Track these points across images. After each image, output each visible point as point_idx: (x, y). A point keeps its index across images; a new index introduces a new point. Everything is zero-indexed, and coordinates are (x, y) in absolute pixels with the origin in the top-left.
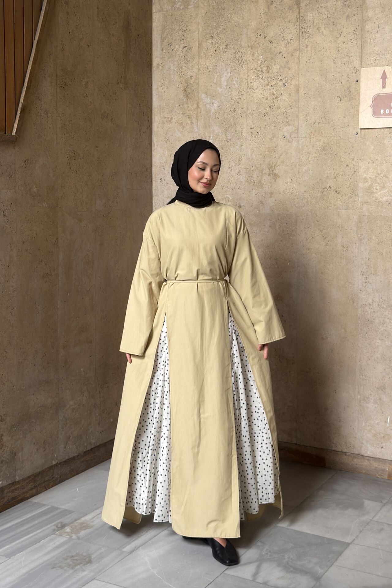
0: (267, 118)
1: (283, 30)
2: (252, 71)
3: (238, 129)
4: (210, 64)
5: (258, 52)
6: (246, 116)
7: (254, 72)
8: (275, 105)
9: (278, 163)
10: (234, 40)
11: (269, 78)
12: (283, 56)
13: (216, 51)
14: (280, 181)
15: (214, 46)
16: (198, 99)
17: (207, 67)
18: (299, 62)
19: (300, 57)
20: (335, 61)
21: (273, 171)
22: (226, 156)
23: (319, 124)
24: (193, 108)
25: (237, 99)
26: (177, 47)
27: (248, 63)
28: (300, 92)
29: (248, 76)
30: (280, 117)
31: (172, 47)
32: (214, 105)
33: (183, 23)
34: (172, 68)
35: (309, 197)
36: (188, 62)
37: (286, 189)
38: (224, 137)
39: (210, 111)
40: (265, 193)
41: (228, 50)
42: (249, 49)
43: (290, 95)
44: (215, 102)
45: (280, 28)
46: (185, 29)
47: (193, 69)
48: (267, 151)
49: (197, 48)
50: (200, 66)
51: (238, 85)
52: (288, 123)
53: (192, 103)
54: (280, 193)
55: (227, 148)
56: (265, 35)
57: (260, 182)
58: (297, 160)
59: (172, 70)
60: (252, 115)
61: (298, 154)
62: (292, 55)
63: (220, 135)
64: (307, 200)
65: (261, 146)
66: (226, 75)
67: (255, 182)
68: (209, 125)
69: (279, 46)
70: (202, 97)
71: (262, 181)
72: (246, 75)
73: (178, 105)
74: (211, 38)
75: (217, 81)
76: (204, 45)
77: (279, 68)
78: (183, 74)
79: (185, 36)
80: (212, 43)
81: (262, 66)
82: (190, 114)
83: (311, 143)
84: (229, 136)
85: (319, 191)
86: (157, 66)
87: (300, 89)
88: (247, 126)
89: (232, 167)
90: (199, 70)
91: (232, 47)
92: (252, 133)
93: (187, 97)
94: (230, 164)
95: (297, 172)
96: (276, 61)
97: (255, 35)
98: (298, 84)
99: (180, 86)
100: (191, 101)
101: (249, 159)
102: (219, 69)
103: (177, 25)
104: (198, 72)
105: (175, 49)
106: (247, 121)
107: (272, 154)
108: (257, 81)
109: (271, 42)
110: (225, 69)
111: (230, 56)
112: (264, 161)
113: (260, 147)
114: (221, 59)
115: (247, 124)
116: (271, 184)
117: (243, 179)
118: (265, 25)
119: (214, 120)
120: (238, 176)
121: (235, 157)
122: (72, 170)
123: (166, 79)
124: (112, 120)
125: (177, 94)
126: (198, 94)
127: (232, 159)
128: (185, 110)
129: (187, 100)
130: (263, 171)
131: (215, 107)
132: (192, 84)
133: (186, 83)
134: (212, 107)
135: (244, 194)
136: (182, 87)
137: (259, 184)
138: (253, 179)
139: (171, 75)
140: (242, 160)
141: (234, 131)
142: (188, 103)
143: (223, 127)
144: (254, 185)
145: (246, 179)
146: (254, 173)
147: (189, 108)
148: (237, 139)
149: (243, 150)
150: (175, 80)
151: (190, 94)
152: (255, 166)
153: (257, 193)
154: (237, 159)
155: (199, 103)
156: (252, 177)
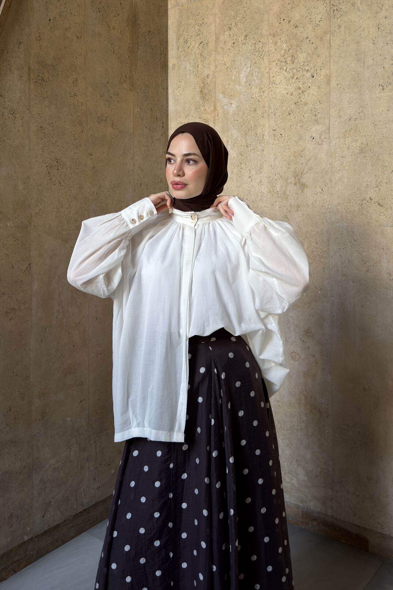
0: (292, 117)
1: (310, 11)
2: (275, 63)
3: (259, 131)
4: (228, 60)
5: (282, 40)
6: (268, 116)
7: (277, 64)
8: (301, 101)
9: (306, 169)
10: (254, 29)
11: (294, 69)
12: (311, 42)
13: (234, 43)
14: (308, 192)
15: (232, 38)
16: (216, 100)
17: (225, 63)
18: (331, 46)
19: (331, 41)
20: (374, 42)
21: (299, 180)
22: (246, 164)
23: (355, 121)
24: (209, 111)
25: (258, 98)
26: (193, 43)
27: (270, 54)
28: (331, 83)
29: (270, 69)
30: (308, 115)
31: (188, 45)
32: (233, 105)
33: (199, 16)
34: (188, 68)
35: (344, 211)
36: (204, 59)
37: (316, 201)
38: (243, 141)
39: (228, 113)
40: (291, 205)
41: (248, 41)
42: (271, 38)
43: (319, 87)
44: (233, 102)
45: (307, 9)
46: (201, 22)
47: (211, 66)
48: (292, 156)
49: (214, 43)
50: (217, 63)
51: (259, 81)
52: (317, 122)
53: (209, 105)
54: (308, 206)
55: (247, 154)
56: (289, 18)
57: (284, 193)
58: (329, 166)
59: (188, 70)
60: (275, 114)
61: (330, 159)
62: (321, 39)
63: (239, 139)
64: (342, 215)
65: (286, 150)
66: (245, 70)
67: (279, 193)
68: (227, 129)
69: (306, 30)
70: (219, 97)
71: (287, 192)
72: (268, 69)
73: (194, 108)
74: (229, 29)
75: (235, 78)
76: (221, 39)
77: (306, 57)
78: (199, 73)
79: (201, 31)
80: (230, 35)
81: (286, 56)
82: (207, 117)
83: (346, 145)
84: (248, 140)
85: (356, 203)
86: (173, 67)
87: (331, 79)
88: (269, 127)
89: (252, 176)
90: (216, 67)
91: (252, 37)
92: (274, 135)
93: (204, 98)
94: (250, 173)
95: (329, 181)
96: (303, 48)
97: (278, 21)
98: (329, 73)
99: (196, 87)
100: (208, 103)
101: (272, 166)
102: (237, 64)
103: (192, 19)
104: (215, 69)
105: (191, 47)
106: (269, 122)
107: (298, 160)
108: (280, 74)
109: (296, 26)
110: (244, 64)
111: (250, 48)
112: (289, 168)
113: (284, 151)
114: (240, 52)
115: (269, 125)
116: (298, 195)
117: (264, 189)
118: (290, 6)
119: (232, 123)
120: (260, 186)
121: (256, 164)
122: (53, 181)
123: (182, 81)
124: (112, 124)
125: (193, 96)
126: (215, 94)
127: (253, 167)
128: (201, 113)
129: (203, 103)
130: (288, 180)
131: (234, 108)
132: (209, 83)
133: (202, 83)
134: (230, 108)
135: (267, 207)
136: (198, 88)
137: (283, 195)
138: (277, 189)
139: (187, 76)
140: (264, 168)
141: (254, 135)
142: (205, 105)
143: (242, 130)
144: (277, 196)
145: (269, 189)
146: (277, 182)
147: (205, 111)
148: (258, 143)
149: (265, 156)
150: (191, 81)
151: (207, 95)
152: (278, 174)
153: (281, 206)
154: (258, 166)
155: (216, 105)
156: (275, 187)
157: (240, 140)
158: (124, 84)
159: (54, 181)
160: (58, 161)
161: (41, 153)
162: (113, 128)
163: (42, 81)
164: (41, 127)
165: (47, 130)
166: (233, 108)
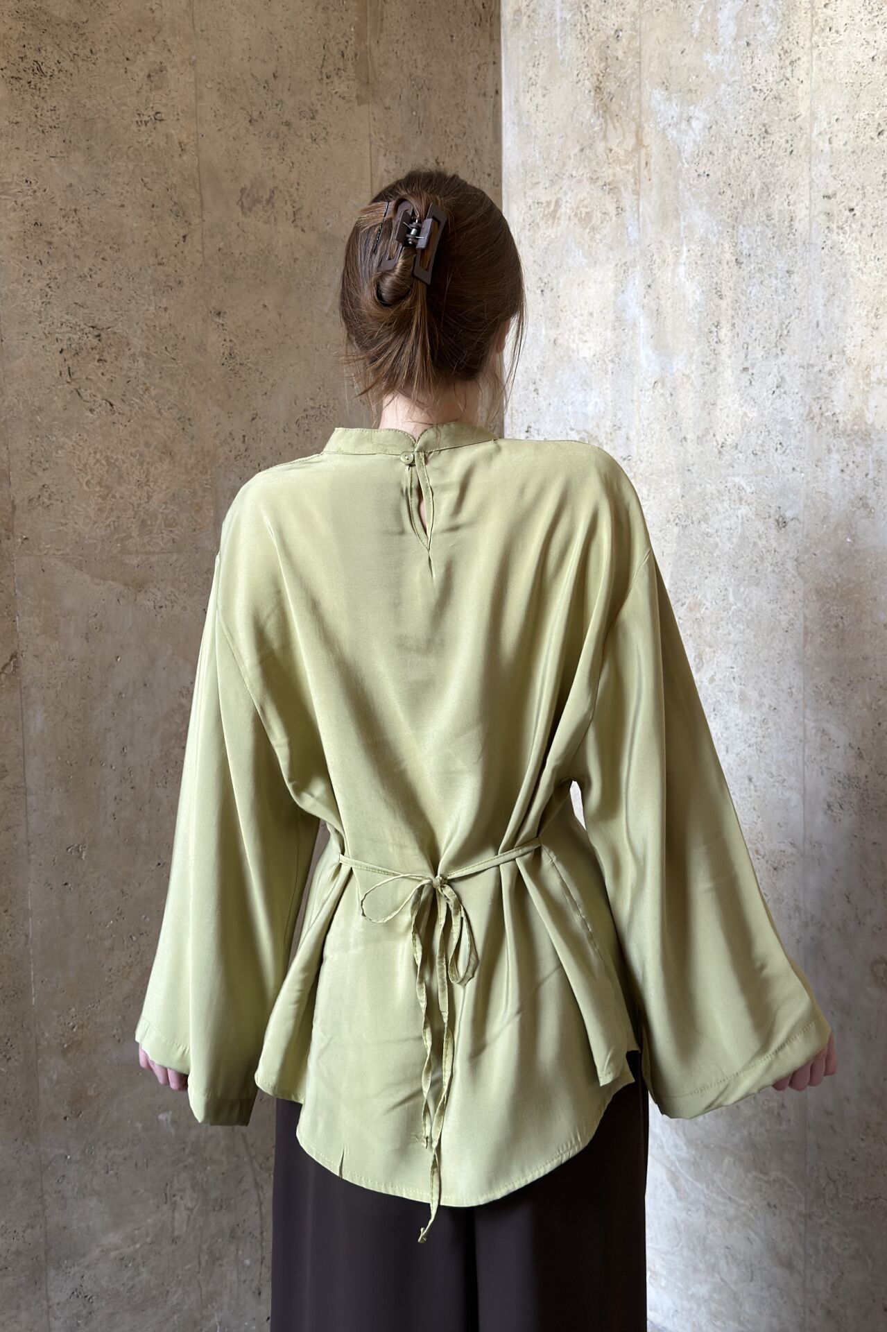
16: (641, 112)
22: (733, 325)
24: (622, 153)
32: (694, 123)
34: (558, 14)
38: (726, 246)
39: (680, 152)
40: (877, 462)
44: (696, 114)
53: (620, 131)
55: (739, 290)
60: (830, 142)
67: (841, 419)
68: (676, 210)
70: (653, 101)
75: (700, 28)
78: (591, 26)
82: (614, 175)
86: (515, 19)
88: (811, 188)
89: (753, 366)
92: (828, 214)
93: (605, 112)
99: (581, 77)
100: (617, 124)
101: (818, 326)
106: (810, 169)
115: (812, 181)
117: (792, 409)
119: (691, 185)
120: (778, 400)
121: (766, 322)
122: (85, 398)
123: (542, 61)
124: (294, 214)
125: (572, 109)
126: (638, 93)
127: (756, 334)
128: (598, 164)
129: (604, 126)
130: (872, 372)
131: (697, 133)
132: (620, 58)
133: (601, 60)
134: (687, 135)
135: (798, 469)
136: (588, 79)
137: (853, 425)
138: (833, 406)
139: (556, 41)
140: (791, 333)
141: (762, 219)
142: (608, 133)
143: (722, 207)
144: (834, 430)
145: (807, 407)
146: (834, 383)
147: (610, 155)
148: (774, 249)
149: (795, 290)
150: (567, 58)
151: (614, 99)
152: (838, 353)
153: (847, 465)
154: (773, 330)
155: (643, 128)
156: (825, 398)
157: (714, 241)
158: (335, 78)
159: (88, 398)
160: (103, 335)
161: (37, 307)
162: (296, 226)
163: (35, 74)
164: (36, 223)
165: (60, 233)
166: (695, 134)
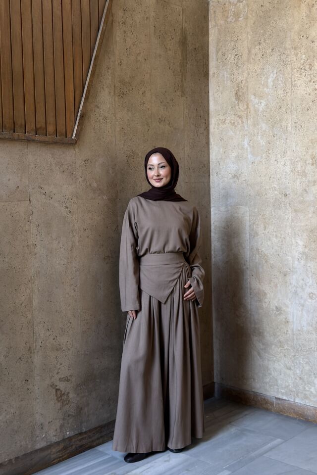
0: (310, 112)
2: (296, 70)
3: (283, 124)
4: (258, 68)
5: (301, 52)
6: (291, 112)
10: (279, 44)
11: (311, 75)
13: (263, 55)
15: (262, 51)
16: (248, 100)
17: (256, 71)
21: (315, 161)
22: (273, 150)
24: (243, 109)
25: (282, 98)
26: (229, 56)
27: (292, 64)
29: (292, 75)
31: (226, 57)
32: (262, 104)
33: (235, 34)
36: (239, 68)
38: (271, 132)
39: (258, 110)
40: (309, 181)
41: (274, 53)
42: (292, 50)
44: (263, 102)
46: (236, 39)
47: (244, 74)
48: (310, 142)
49: (246, 55)
50: (249, 71)
51: (283, 85)
53: (242, 104)
55: (274, 142)
56: (307, 35)
59: (226, 77)
60: (296, 111)
63: (267, 131)
66: (272, 76)
67: (300, 172)
68: (258, 123)
70: (251, 98)
71: (306, 171)
73: (231, 107)
74: (259, 44)
76: (252, 52)
78: (234, 79)
79: (236, 45)
80: (260, 49)
81: (305, 64)
82: (241, 114)
84: (275, 131)
86: (213, 75)
88: (291, 121)
89: (278, 159)
91: (277, 50)
92: (296, 127)
93: (238, 99)
94: (276, 157)
97: (298, 37)
99: (232, 90)
101: (294, 151)
102: (266, 71)
103: (229, 37)
104: (248, 76)
106: (291, 117)
108: (300, 78)
109: (313, 41)
110: (271, 71)
111: (276, 58)
112: (307, 152)
113: (303, 139)
114: (268, 62)
117: (288, 169)
118: (307, 26)
119: (262, 118)
120: (284, 167)
121: (281, 150)
123: (221, 86)
124: (169, 123)
125: (229, 98)
126: (247, 96)
127: (279, 152)
128: (236, 111)
130: (307, 162)
131: (263, 106)
132: (242, 87)
133: (237, 87)
134: (260, 106)
138: (298, 169)
139: (225, 81)
140: (287, 152)
141: (280, 127)
142: (239, 104)
143: (270, 123)
144: (298, 174)
145: (291, 169)
146: (298, 164)
147: (240, 109)
148: (283, 133)
149: (288, 143)
150: (228, 86)
151: (241, 97)
152: (299, 157)
153: (301, 182)
154: (283, 152)
155: (249, 104)
156: (296, 167)
158: (177, 92)
159: (131, 167)
160: (134, 153)
161: (122, 147)
162: (169, 126)
163: (122, 95)
164: (122, 128)
165: (127, 130)
